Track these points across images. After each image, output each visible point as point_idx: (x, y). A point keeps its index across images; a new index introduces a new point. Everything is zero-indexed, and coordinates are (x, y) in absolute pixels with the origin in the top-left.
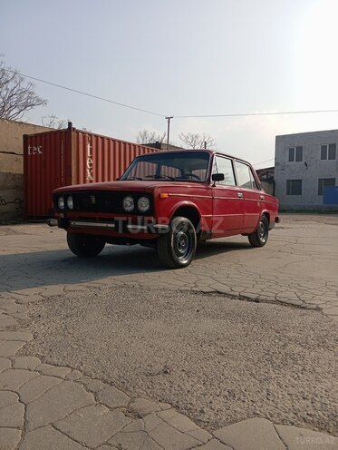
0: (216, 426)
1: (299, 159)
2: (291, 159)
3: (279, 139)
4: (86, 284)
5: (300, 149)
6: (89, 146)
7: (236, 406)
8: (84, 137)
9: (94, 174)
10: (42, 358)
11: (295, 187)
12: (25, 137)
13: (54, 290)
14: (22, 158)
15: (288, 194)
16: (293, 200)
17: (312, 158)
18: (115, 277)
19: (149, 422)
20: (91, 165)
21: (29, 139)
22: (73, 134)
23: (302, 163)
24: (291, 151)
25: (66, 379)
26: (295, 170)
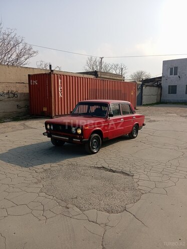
0: (84, 211)
1: (176, 74)
2: (171, 74)
3: (165, 63)
4: (58, 163)
5: (176, 68)
6: (60, 81)
7: (90, 207)
8: (57, 76)
9: (63, 94)
10: (46, 193)
11: (173, 89)
12: (29, 75)
13: (47, 166)
14: (28, 85)
15: (169, 93)
16: (172, 97)
17: (183, 73)
18: (68, 160)
19: (70, 210)
20: (61, 90)
21: (31, 77)
22: (52, 75)
23: (177, 76)
24: (171, 69)
25: (52, 199)
26: (173, 80)
